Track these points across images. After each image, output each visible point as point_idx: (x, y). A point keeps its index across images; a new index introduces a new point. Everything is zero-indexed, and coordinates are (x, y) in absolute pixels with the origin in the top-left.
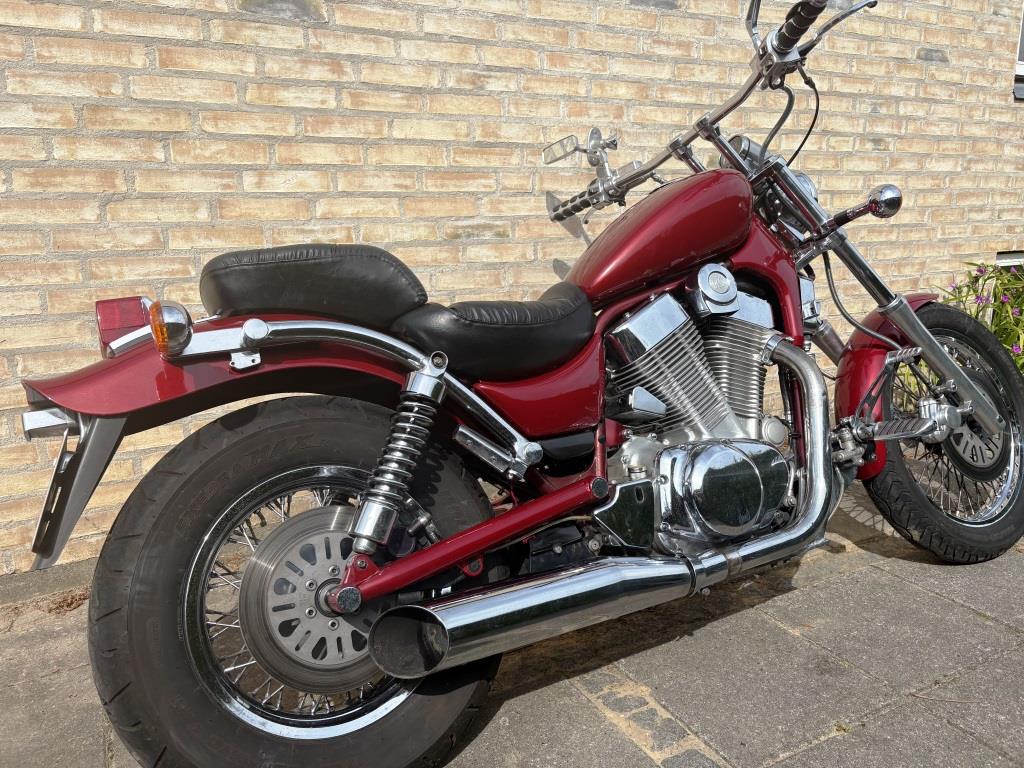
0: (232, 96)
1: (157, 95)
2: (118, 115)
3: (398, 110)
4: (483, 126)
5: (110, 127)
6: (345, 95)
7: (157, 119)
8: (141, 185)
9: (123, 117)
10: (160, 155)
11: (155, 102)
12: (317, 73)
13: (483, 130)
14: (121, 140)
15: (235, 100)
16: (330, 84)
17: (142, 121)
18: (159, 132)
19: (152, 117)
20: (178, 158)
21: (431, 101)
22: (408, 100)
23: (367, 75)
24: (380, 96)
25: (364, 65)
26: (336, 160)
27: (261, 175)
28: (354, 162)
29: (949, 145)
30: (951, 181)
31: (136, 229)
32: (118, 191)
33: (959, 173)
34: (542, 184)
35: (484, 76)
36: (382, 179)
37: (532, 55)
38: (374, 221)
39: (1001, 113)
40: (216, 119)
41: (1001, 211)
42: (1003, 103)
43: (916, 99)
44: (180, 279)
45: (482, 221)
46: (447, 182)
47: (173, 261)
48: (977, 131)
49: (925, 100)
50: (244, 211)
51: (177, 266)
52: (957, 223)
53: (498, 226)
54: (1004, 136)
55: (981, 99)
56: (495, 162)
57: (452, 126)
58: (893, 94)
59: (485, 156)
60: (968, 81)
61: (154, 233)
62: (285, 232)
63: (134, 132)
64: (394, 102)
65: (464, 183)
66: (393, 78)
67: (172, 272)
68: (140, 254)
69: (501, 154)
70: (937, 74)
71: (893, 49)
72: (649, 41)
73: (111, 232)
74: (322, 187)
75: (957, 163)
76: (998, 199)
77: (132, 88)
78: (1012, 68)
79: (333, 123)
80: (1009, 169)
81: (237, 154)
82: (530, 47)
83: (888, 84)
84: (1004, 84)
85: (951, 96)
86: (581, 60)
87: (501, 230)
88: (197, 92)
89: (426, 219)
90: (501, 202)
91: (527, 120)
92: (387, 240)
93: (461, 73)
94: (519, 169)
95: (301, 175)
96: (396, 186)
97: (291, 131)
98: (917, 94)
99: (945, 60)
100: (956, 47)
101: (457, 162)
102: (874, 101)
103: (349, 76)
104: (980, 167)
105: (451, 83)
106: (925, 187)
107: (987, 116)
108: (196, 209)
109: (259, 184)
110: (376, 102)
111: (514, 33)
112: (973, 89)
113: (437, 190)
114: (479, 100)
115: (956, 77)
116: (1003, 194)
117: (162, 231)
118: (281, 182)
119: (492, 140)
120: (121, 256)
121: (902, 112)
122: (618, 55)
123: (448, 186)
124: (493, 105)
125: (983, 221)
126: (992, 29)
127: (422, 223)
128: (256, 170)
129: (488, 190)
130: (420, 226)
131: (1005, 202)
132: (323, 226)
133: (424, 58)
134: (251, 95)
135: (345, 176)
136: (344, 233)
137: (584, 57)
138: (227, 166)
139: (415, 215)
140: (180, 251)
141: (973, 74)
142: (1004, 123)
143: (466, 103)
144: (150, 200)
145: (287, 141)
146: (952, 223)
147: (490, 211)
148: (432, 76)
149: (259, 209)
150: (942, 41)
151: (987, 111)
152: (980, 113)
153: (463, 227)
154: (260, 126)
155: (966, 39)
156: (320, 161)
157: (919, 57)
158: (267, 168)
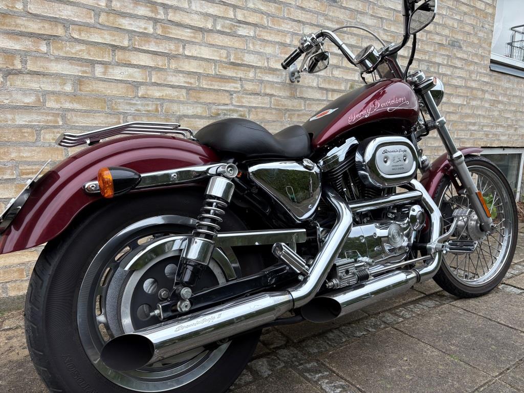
0: (91, 18)
1: (44, 12)
2: (19, 21)
3: (188, 39)
4: (235, 54)
5: (13, 28)
6: (158, 27)
7: (43, 27)
8: (31, 66)
9: (22, 23)
10: (44, 48)
11: (43, 16)
12: (142, 11)
13: (235, 56)
14: (20, 37)
15: (93, 21)
16: (150, 19)
17: (34, 27)
18: (44, 35)
19: (41, 25)
20: (55, 51)
21: (207, 36)
22: (194, 34)
23: (171, 16)
24: (179, 30)
25: (170, 10)
26: (152, 64)
27: (106, 68)
28: (161, 66)
29: (461, 90)
30: (462, 109)
31: (25, 92)
32: (15, 68)
33: (465, 105)
34: (265, 90)
35: (236, 26)
36: (178, 78)
37: (262, 18)
38: (172, 101)
39: (484, 76)
40: (80, 31)
41: (484, 126)
42: (485, 71)
43: (447, 65)
44: (52, 126)
45: (232, 108)
46: (214, 83)
47: (48, 114)
48: (474, 85)
49: (451, 66)
50: (94, 88)
51: (50, 118)
52: (463, 130)
53: (241, 111)
54: (485, 88)
55: (476, 68)
56: (241, 74)
57: (218, 51)
58: (437, 62)
59: (235, 71)
60: (470, 59)
61: (36, 96)
62: (119, 103)
63: (28, 33)
64: (186, 34)
65: (223, 84)
66: (186, 20)
67: (47, 121)
68: (27, 108)
69: (244, 71)
70: (457, 54)
71: (437, 39)
72: (323, 18)
73: (10, 93)
74: (143, 79)
75: (464, 100)
76: (482, 120)
77: (29, 6)
78: (489, 55)
79: (151, 42)
80: (487, 105)
81: (92, 53)
82: (262, 13)
83: (434, 56)
84: (486, 62)
85: (462, 65)
86: (288, 24)
87: (242, 113)
88: (69, 13)
89: (201, 103)
90: (243, 98)
91: (258, 53)
92: (178, 113)
93: (225, 23)
94: (253, 80)
95: (131, 70)
96: (185, 82)
97: (126, 43)
98: (448, 62)
99: (460, 47)
100: (465, 41)
101: (220, 72)
102: (428, 64)
103: (161, 15)
104: (474, 103)
105: (219, 28)
106: (449, 111)
107: (478, 77)
108: (65, 83)
109: (105, 73)
110: (176, 33)
111: (254, 4)
112: (472, 63)
113: (208, 87)
114: (234, 39)
115: (465, 56)
116: (484, 117)
117: (43, 95)
118: (118, 73)
119: (239, 62)
120: (15, 108)
121: (440, 71)
122: (307, 23)
123: (214, 86)
124: (241, 43)
125: (475, 130)
126: (481, 34)
127: (199, 105)
128: (103, 64)
129: (236, 90)
130: (198, 107)
131: (485, 121)
132: (142, 102)
133: (204, 11)
134: (103, 19)
135: (156, 74)
136: (154, 107)
137: (290, 22)
138: (85, 59)
139: (195, 100)
140: (52, 109)
141: (473, 55)
142: (485, 82)
143: (226, 40)
144: (36, 76)
145: (123, 49)
146: (461, 130)
147: (236, 102)
148: (208, 22)
149: (104, 88)
150: (459, 37)
151: (478, 75)
152: (475, 76)
153: (221, 110)
154: (107, 38)
155: (470, 37)
156: (142, 63)
157: (449, 44)
158: (110, 64)
